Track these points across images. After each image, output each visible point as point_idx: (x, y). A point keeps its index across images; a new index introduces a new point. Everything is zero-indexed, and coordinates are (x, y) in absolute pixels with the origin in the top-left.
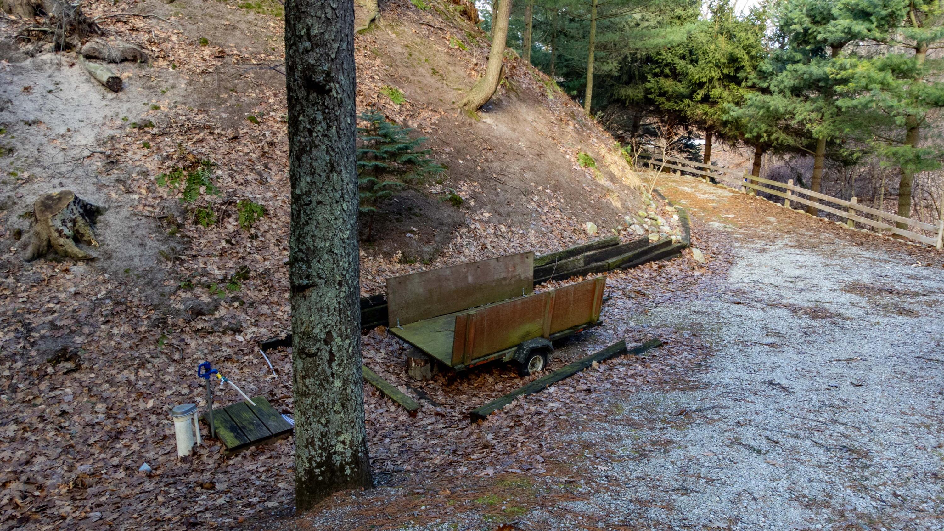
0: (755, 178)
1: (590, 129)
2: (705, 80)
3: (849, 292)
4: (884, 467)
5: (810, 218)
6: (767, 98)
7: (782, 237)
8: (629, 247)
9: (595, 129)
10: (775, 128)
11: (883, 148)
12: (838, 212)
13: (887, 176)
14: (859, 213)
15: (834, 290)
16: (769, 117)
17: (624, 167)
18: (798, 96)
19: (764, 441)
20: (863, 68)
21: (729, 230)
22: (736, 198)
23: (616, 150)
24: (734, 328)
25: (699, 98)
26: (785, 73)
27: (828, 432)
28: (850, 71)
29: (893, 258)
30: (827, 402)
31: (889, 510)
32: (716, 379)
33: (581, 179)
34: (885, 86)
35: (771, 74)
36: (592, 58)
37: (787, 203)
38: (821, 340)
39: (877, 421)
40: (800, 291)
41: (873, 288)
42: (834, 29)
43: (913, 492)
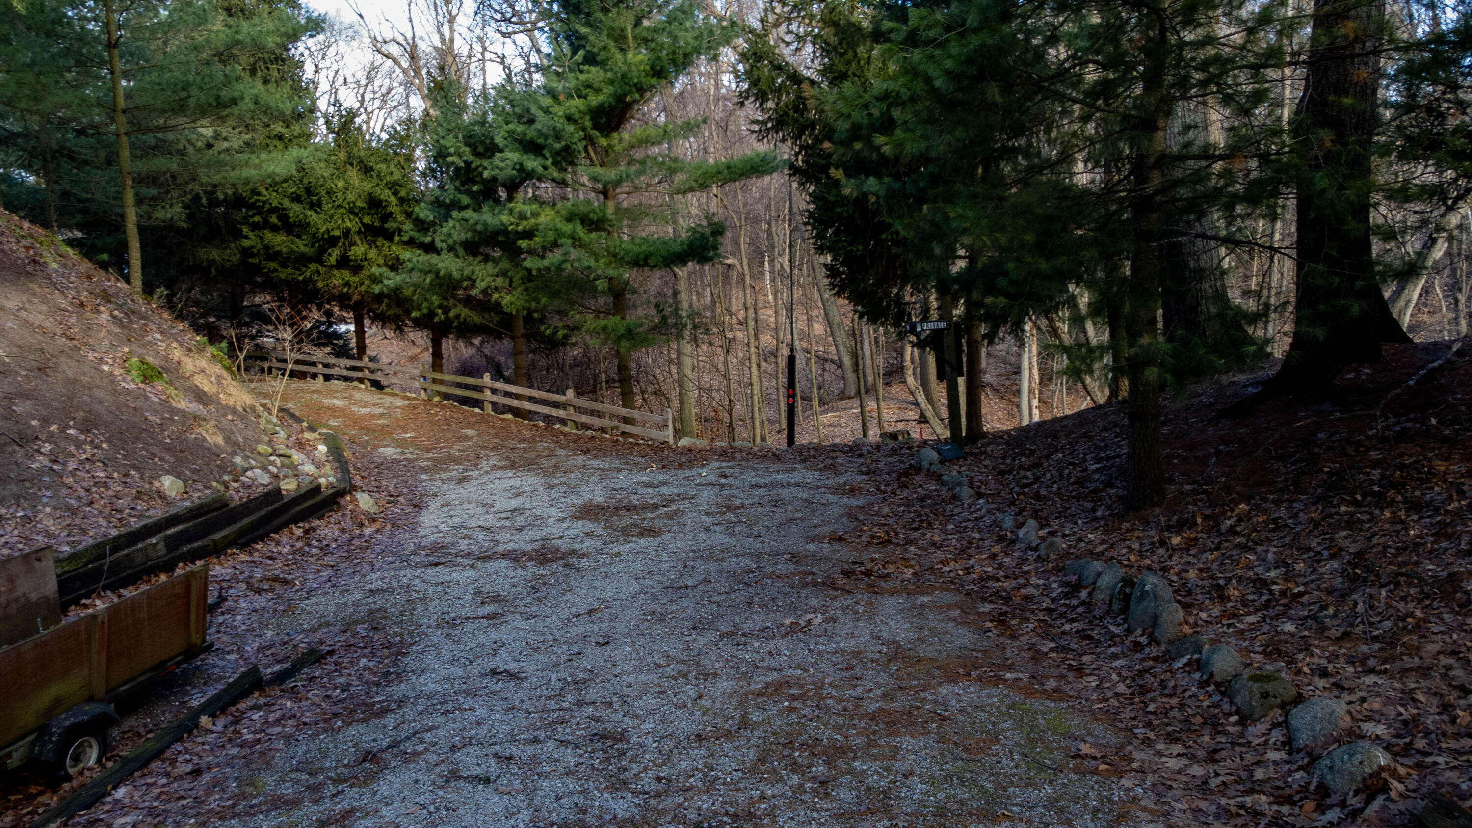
0: (438, 376)
1: (145, 318)
2: (337, 233)
3: (581, 518)
4: (642, 747)
5: (522, 425)
6: (433, 258)
7: (487, 455)
8: (247, 508)
9: (156, 318)
10: (452, 302)
11: (590, 322)
12: (554, 412)
13: (605, 358)
14: (580, 410)
15: (563, 520)
16: (441, 285)
17: (219, 377)
18: (475, 255)
19: (492, 762)
20: (547, 217)
21: (410, 456)
22: (415, 407)
23: (200, 351)
24: (433, 604)
25: (333, 260)
26: (451, 223)
27: (574, 721)
28: (533, 221)
29: (626, 464)
30: (569, 679)
31: (653, 802)
32: (414, 689)
33: (139, 404)
34: (577, 242)
35: (433, 224)
36: (130, 197)
37: (488, 408)
38: (554, 593)
39: (630, 686)
40: (520, 529)
41: (608, 508)
42: (502, 165)
43: (678, 766)
